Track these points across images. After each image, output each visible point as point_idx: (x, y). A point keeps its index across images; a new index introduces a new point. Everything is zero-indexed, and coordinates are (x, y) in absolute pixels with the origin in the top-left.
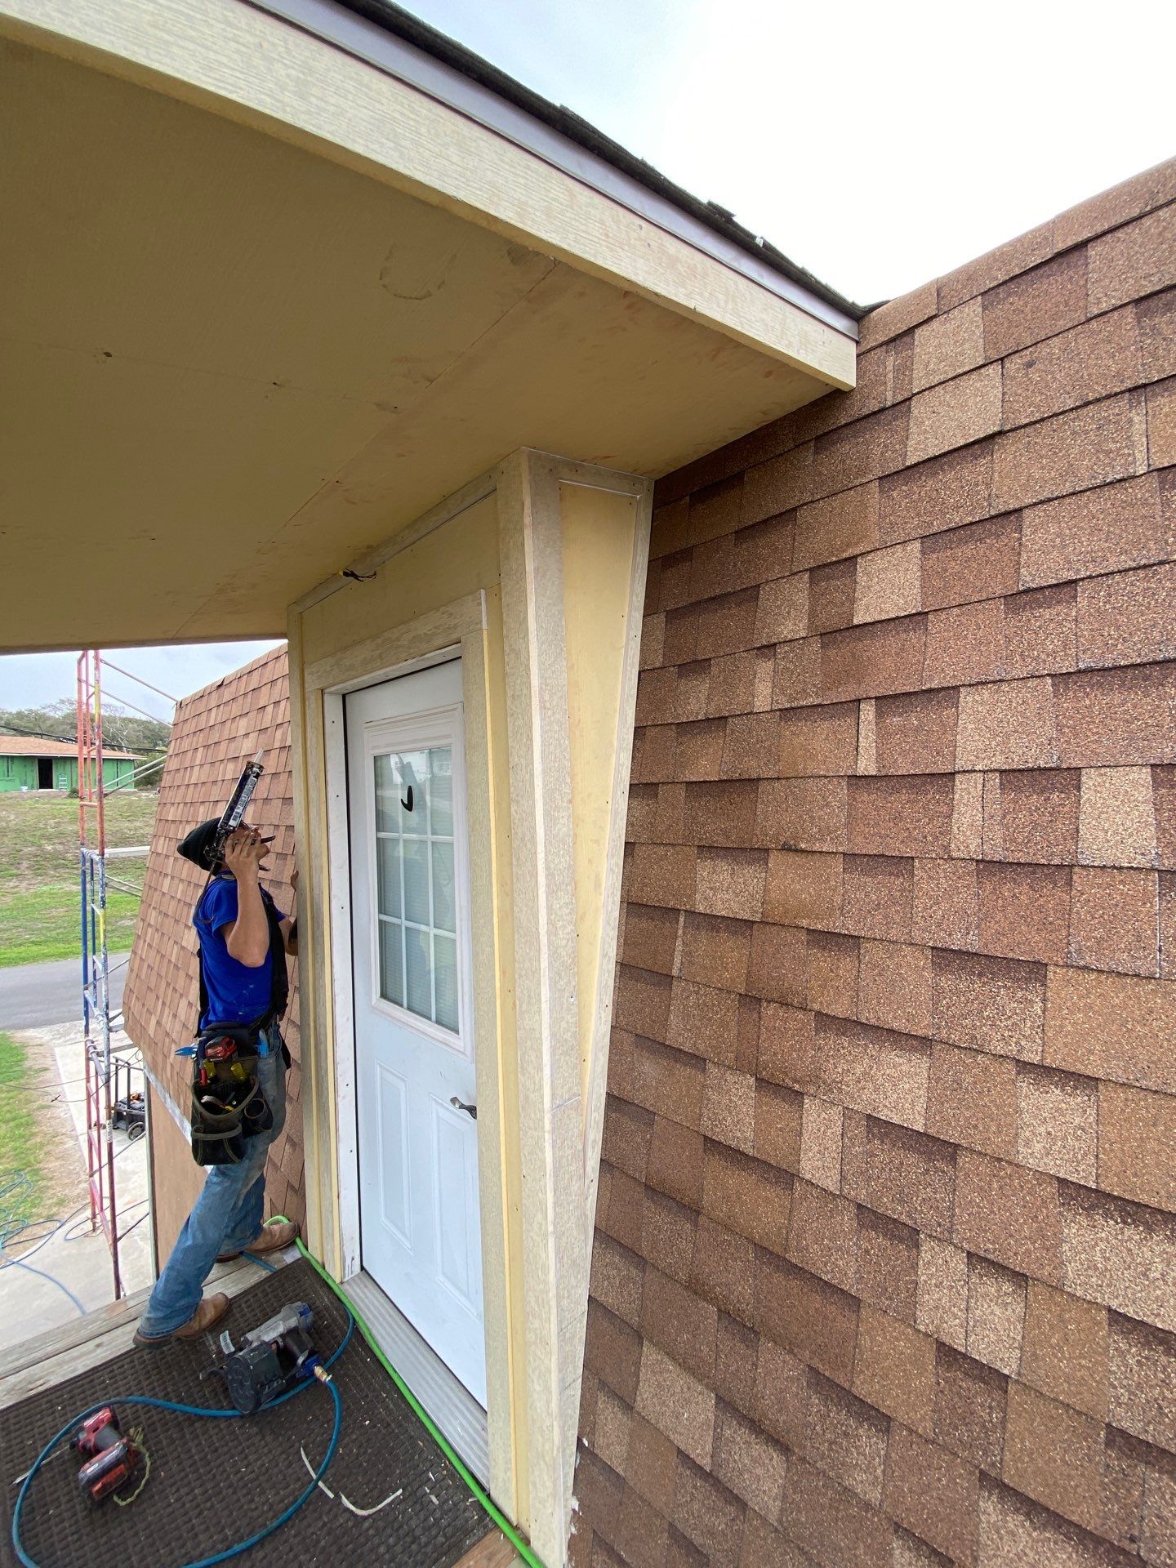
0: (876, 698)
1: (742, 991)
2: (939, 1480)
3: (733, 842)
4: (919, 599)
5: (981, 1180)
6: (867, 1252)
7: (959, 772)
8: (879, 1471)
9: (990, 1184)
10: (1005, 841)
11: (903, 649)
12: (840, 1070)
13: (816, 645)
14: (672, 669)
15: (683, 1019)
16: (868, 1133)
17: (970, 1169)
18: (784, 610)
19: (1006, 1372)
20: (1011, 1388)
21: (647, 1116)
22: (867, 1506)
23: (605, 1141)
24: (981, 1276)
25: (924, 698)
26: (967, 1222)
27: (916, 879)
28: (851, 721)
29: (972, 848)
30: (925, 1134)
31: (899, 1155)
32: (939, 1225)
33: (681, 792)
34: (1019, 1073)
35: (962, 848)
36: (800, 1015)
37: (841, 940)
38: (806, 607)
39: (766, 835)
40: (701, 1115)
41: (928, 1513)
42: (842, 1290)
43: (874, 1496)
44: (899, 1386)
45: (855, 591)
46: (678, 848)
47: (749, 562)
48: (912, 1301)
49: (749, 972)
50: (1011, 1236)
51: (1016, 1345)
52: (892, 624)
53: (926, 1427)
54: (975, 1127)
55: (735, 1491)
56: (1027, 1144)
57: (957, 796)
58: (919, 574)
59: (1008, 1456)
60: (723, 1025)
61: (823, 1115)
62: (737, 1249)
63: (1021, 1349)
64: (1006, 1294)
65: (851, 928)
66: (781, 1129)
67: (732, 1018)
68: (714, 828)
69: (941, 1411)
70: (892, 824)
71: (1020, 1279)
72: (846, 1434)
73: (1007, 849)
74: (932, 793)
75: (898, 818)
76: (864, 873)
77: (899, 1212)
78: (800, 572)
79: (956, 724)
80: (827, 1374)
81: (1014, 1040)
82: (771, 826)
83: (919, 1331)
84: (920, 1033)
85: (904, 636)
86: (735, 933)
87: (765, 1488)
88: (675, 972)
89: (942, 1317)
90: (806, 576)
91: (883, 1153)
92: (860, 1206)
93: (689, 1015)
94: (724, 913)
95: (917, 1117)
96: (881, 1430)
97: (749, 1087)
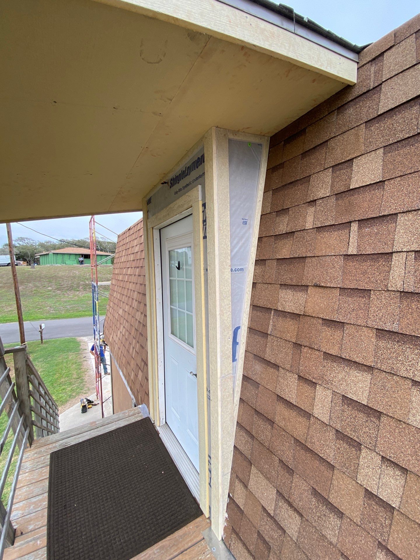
0: (359, 221)
1: (294, 342)
2: (361, 541)
3: (294, 282)
4: (381, 175)
5: (390, 428)
6: (339, 449)
7: (395, 252)
8: (337, 532)
9: (395, 430)
10: (415, 283)
11: (372, 198)
12: (332, 376)
13: (333, 199)
14: (274, 213)
15: (271, 350)
16: (343, 402)
17: (386, 423)
18: (320, 185)
19: (394, 506)
20: (395, 513)
21: (256, 384)
22: (331, 543)
23: (242, 391)
24: (387, 466)
25: (381, 219)
26: (383, 444)
27: (371, 299)
28: (347, 231)
29: (399, 286)
30: (367, 406)
31: (355, 413)
32: (370, 443)
33: (275, 263)
34: (413, 385)
35: (394, 286)
36: (317, 353)
37: (336, 324)
38: (330, 183)
39: (308, 280)
40: (276, 387)
41: (355, 552)
42: (327, 461)
43: (334, 540)
44: (348, 502)
45: (351, 174)
46: (272, 285)
47: (307, 166)
48: (356, 471)
49: (297, 334)
50: (402, 452)
51: (400, 496)
52: (368, 187)
53: (358, 520)
54: (390, 406)
55: (281, 525)
56: (414, 415)
57: (393, 263)
58: (382, 163)
59: (391, 538)
60: (287, 354)
61: (324, 393)
62: (287, 438)
63: (401, 498)
64: (397, 475)
65: (341, 319)
66: (307, 396)
67: (290, 352)
68: (288, 277)
69: (364, 515)
70: (362, 275)
71: (404, 471)
72: (325, 515)
73: (416, 287)
74: (382, 262)
75: (365, 273)
76: (348, 296)
77: (353, 436)
78: (328, 168)
79: (395, 231)
80: (319, 491)
81: (412, 371)
82: (310, 276)
83: (358, 483)
84: (368, 364)
85: (373, 192)
86: (293, 319)
87: (292, 527)
88: (269, 332)
89: (368, 480)
90: (331, 169)
91: (348, 411)
92: (337, 431)
93: (273, 349)
94: (289, 311)
95: (364, 398)
96: (339, 517)
97: (295, 378)
